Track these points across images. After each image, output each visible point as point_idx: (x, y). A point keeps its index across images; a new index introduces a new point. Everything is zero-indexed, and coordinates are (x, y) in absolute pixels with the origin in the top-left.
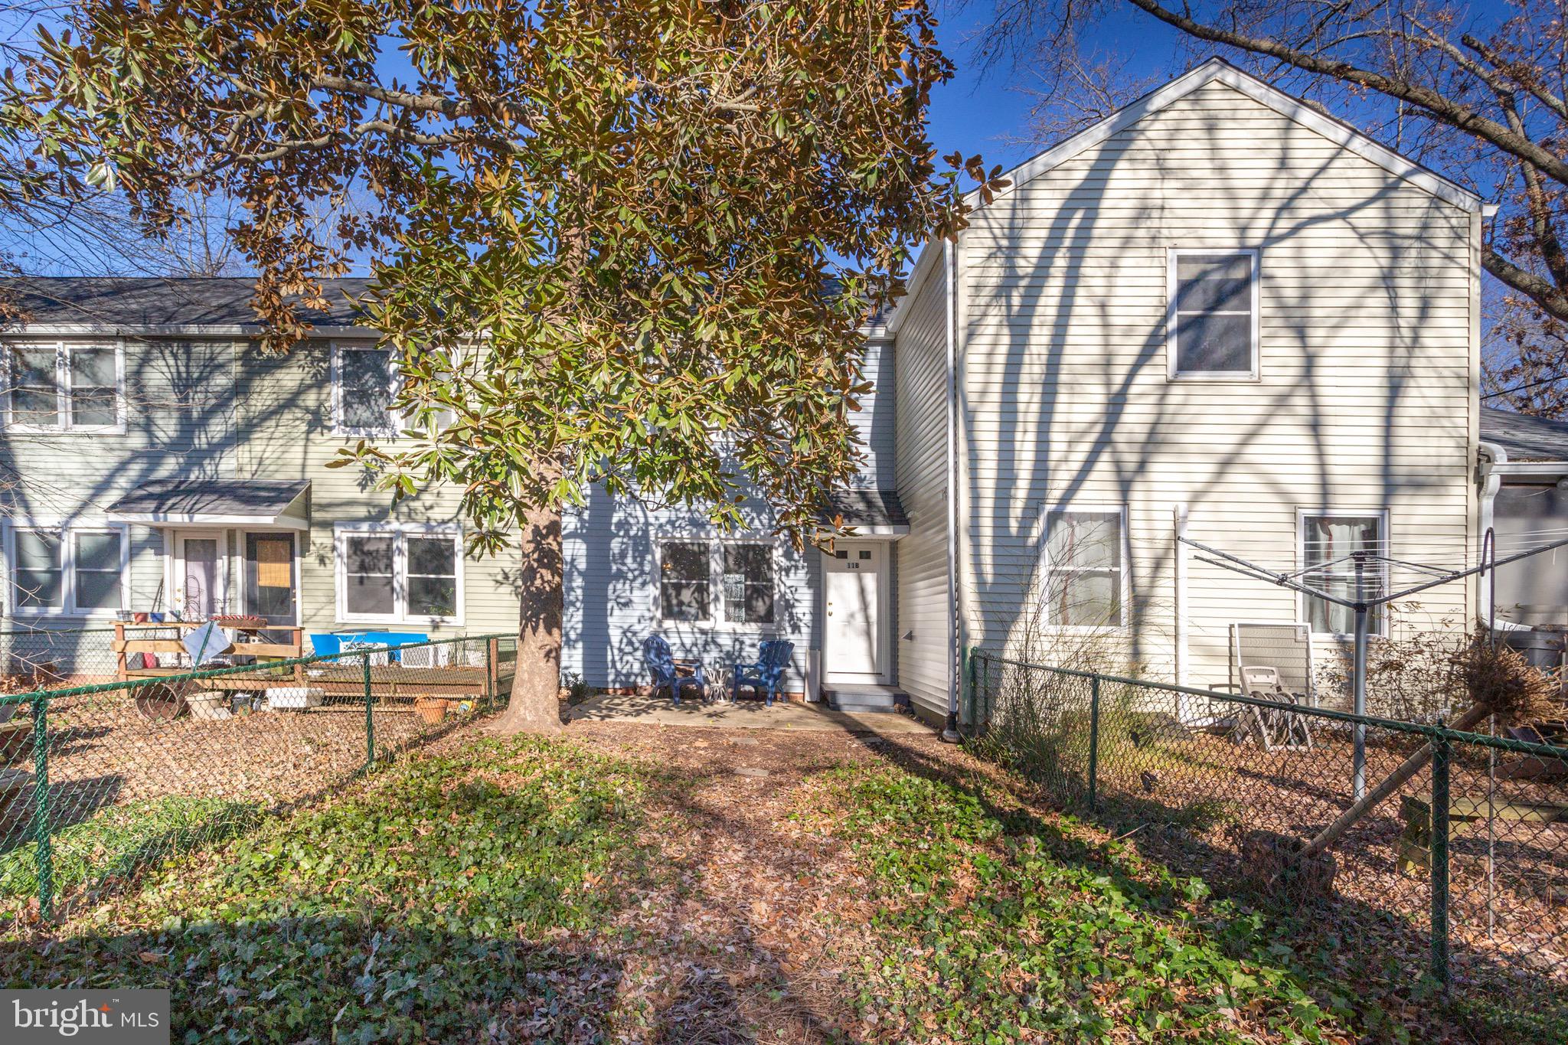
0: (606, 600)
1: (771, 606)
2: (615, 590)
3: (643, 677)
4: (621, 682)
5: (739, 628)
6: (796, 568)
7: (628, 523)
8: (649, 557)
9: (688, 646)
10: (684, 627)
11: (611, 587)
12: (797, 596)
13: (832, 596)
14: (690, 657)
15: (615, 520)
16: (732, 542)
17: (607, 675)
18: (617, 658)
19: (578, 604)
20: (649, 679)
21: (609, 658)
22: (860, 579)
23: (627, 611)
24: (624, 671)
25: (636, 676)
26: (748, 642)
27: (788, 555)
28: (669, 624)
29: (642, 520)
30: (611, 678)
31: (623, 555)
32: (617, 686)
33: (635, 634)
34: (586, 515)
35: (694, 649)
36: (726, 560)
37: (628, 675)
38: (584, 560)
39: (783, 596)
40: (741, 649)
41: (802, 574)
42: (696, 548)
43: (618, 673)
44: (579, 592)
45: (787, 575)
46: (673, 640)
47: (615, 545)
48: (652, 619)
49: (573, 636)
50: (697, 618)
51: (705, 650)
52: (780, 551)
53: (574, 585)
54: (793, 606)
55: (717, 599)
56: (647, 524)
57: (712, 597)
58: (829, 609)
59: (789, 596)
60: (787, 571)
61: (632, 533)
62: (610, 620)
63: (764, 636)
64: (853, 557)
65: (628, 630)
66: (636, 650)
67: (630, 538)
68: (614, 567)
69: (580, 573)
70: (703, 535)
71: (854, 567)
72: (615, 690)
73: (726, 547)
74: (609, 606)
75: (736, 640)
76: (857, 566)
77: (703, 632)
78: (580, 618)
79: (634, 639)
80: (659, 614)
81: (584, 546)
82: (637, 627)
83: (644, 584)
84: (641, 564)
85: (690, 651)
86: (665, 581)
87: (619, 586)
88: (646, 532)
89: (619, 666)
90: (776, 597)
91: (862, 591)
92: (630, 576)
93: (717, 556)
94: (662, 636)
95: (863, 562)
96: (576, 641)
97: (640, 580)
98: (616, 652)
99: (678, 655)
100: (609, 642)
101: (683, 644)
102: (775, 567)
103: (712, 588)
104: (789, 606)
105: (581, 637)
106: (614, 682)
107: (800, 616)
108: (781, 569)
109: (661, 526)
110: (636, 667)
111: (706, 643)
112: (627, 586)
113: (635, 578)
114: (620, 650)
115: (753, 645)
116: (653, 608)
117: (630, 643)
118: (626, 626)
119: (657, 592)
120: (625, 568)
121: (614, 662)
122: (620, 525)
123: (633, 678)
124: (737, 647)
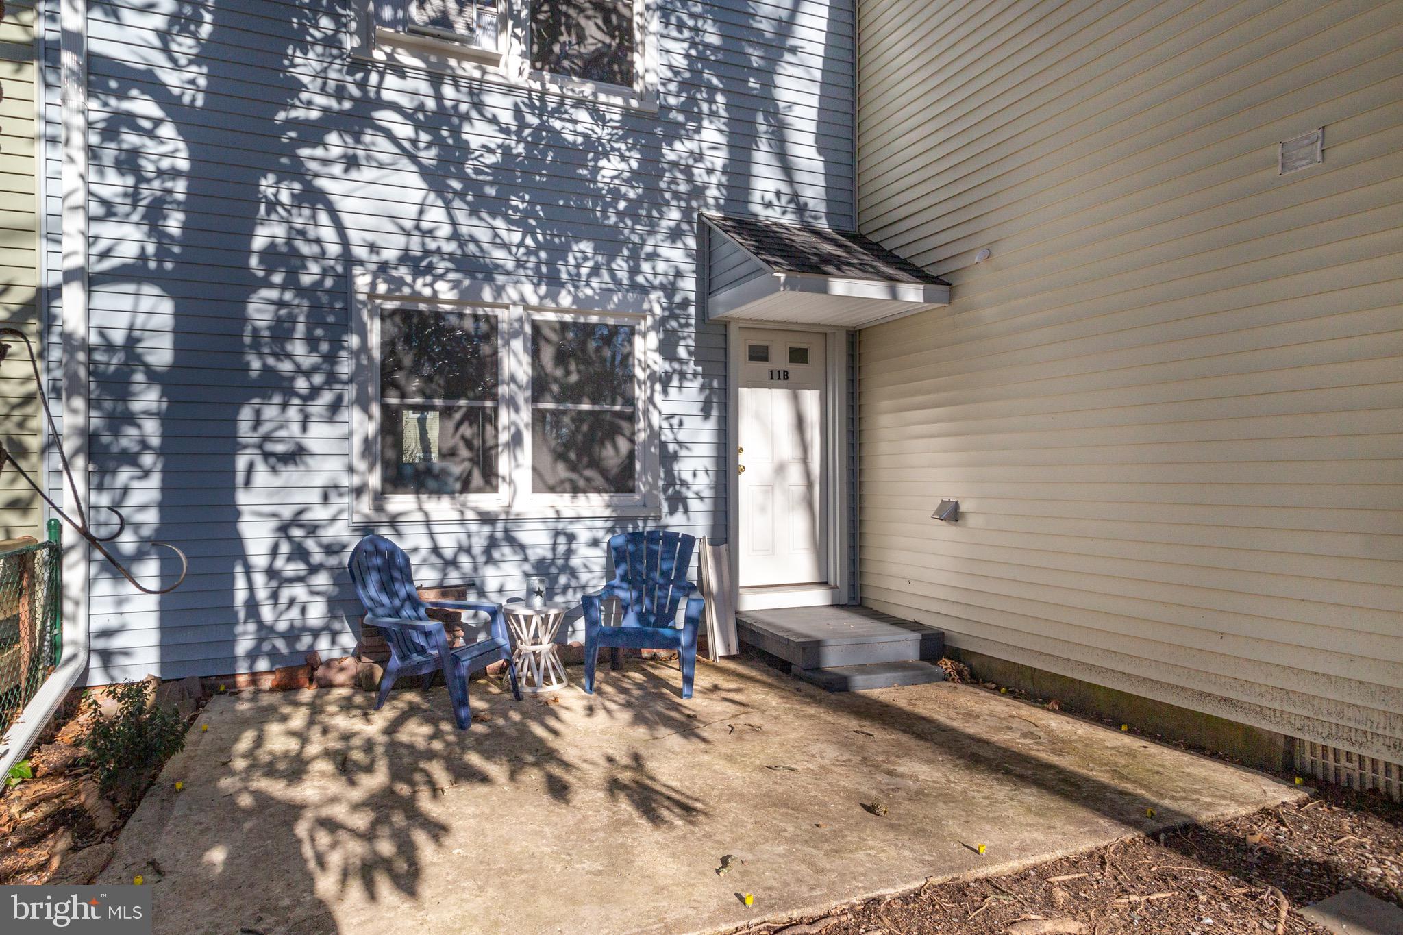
0: (235, 447)
1: (631, 455)
2: (257, 422)
3: (334, 635)
4: (274, 655)
5: (565, 503)
6: (683, 376)
7: (294, 253)
8: (354, 341)
9: (448, 553)
10: (440, 508)
11: (246, 413)
12: (682, 436)
13: (749, 435)
14: (454, 578)
15: (258, 243)
16: (551, 317)
17: (232, 641)
18: (262, 594)
19: (148, 460)
20: (348, 640)
21: (241, 596)
22: (796, 399)
23: (290, 476)
24: (282, 626)
25: (316, 633)
26: (584, 536)
27: (667, 349)
28: (401, 503)
29: (334, 249)
30: (244, 645)
31: (281, 332)
32: (262, 665)
33: (312, 529)
34: (174, 223)
35: (464, 560)
36: (535, 354)
37: (292, 635)
38: (167, 341)
39: (655, 434)
40: (569, 553)
41: (692, 388)
42: (469, 324)
43: (266, 633)
44: (151, 427)
45: (665, 392)
46: (413, 540)
47: (260, 311)
48: (358, 491)
49: (128, 542)
50: (466, 488)
51: (490, 560)
52: (653, 339)
53: (136, 406)
54: (675, 457)
55: (517, 440)
56: (348, 259)
57: (504, 437)
58: (743, 460)
59: (667, 436)
60: (665, 381)
61: (306, 280)
62: (243, 498)
63: (619, 521)
64: (779, 359)
65: (296, 521)
66: (314, 569)
67: (301, 291)
68: (256, 364)
69: (153, 376)
70: (487, 295)
71: (780, 378)
72: (255, 677)
73: (536, 326)
74: (242, 462)
75: (557, 533)
76: (786, 375)
77: (487, 518)
78: (155, 495)
79: (311, 544)
80: (375, 480)
81: (167, 306)
82: (319, 514)
83: (335, 407)
84: (331, 358)
85: (453, 563)
86: (393, 401)
87: (270, 412)
88: (345, 281)
89: (267, 613)
90: (641, 437)
91: (800, 423)
92: (301, 384)
93: (517, 344)
94: (385, 532)
95: (795, 369)
96: (139, 556)
97: (327, 397)
98: (259, 579)
99: (425, 576)
100: (241, 555)
101: (436, 550)
102: (639, 373)
103: (505, 417)
104: (668, 459)
105: (153, 544)
106: (253, 656)
107: (687, 476)
108: (653, 377)
109: (384, 267)
110: (317, 613)
111: (492, 543)
112: (293, 413)
113: (315, 392)
114: (271, 573)
115: (595, 543)
116: (361, 465)
117: (300, 553)
118: (287, 513)
119: (371, 428)
120: (286, 367)
121: (252, 606)
122: (271, 255)
123: (307, 640)
124: (562, 547)
